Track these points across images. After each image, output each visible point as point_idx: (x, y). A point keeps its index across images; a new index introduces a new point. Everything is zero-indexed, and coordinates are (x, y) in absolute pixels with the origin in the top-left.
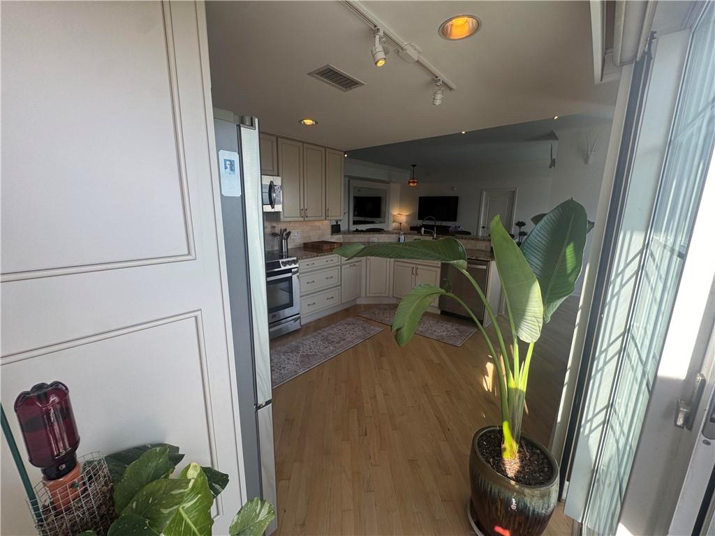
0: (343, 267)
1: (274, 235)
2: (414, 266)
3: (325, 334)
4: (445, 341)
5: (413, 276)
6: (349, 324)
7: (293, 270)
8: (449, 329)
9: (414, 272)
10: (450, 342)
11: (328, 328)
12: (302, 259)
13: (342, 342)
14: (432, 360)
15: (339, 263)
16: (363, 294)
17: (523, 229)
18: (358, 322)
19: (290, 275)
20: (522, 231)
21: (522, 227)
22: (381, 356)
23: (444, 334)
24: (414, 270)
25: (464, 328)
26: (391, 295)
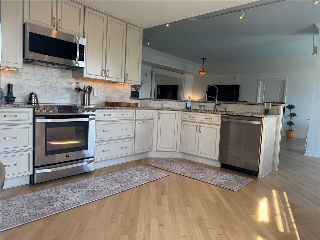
0: (137, 122)
1: (78, 90)
2: (198, 124)
3: (115, 176)
4: (223, 186)
5: (197, 133)
6: (138, 170)
7: (90, 117)
8: (228, 178)
9: (198, 130)
10: (228, 187)
11: (119, 172)
12: (99, 108)
13: (129, 183)
14: (209, 200)
15: (134, 118)
16: (154, 149)
17: (293, 111)
18: (147, 169)
19: (86, 119)
20: (292, 112)
21: (292, 110)
22: (162, 194)
23: (223, 181)
24: (198, 128)
25: (241, 177)
26: (178, 151)
